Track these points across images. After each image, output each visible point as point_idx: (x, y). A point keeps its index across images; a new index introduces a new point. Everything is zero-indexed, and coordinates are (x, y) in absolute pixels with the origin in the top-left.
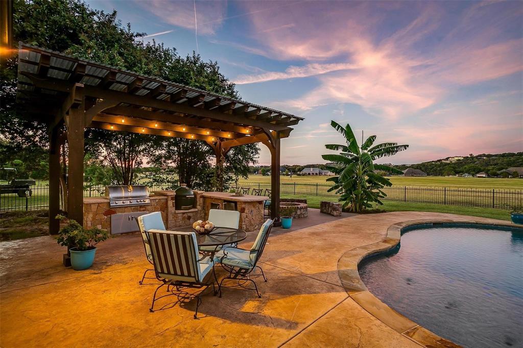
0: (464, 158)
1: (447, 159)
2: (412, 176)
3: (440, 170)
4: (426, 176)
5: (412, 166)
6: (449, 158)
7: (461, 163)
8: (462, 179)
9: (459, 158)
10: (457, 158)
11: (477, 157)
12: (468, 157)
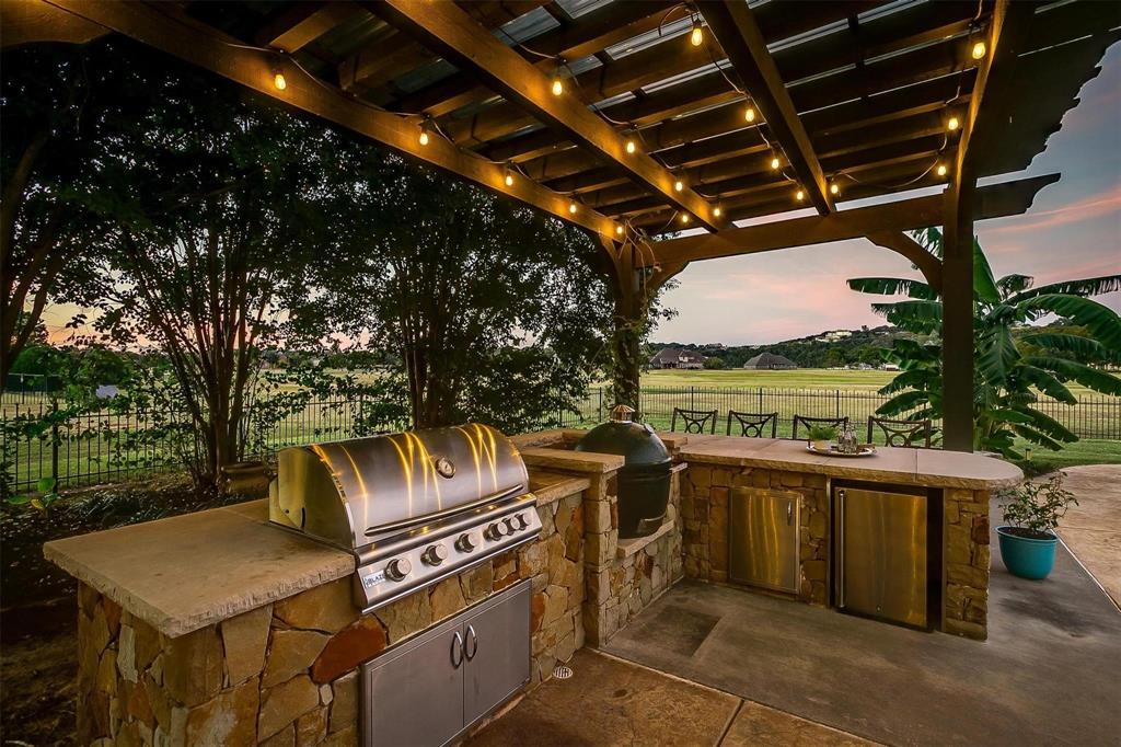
0: (853, 332)
1: (824, 335)
2: (770, 368)
3: (813, 356)
4: (794, 369)
5: (762, 349)
6: (826, 333)
7: (849, 342)
8: (856, 373)
9: (845, 334)
10: (839, 334)
11: (874, 331)
12: (859, 332)
